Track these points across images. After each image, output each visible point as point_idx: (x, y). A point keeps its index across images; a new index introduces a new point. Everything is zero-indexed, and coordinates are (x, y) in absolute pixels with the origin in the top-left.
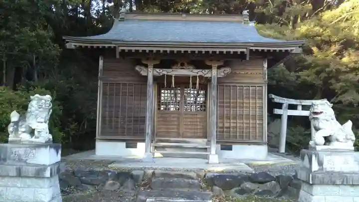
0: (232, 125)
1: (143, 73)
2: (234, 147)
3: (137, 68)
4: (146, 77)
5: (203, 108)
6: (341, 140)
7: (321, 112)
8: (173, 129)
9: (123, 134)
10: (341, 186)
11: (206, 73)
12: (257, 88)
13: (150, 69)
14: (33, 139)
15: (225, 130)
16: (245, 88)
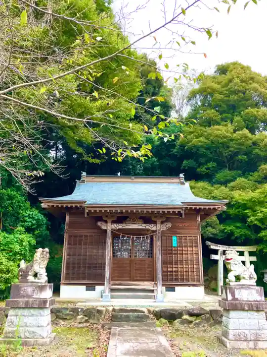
0: (174, 269)
1: (104, 228)
2: (176, 288)
3: (99, 224)
4: (106, 231)
5: (150, 255)
6: (246, 278)
7: (231, 259)
8: (126, 273)
9: (84, 279)
10: (249, 312)
11: (152, 227)
12: (193, 238)
13: (109, 224)
14: (37, 280)
15: (169, 273)
16: (183, 238)
